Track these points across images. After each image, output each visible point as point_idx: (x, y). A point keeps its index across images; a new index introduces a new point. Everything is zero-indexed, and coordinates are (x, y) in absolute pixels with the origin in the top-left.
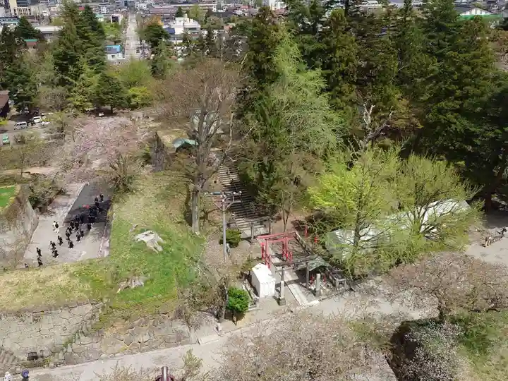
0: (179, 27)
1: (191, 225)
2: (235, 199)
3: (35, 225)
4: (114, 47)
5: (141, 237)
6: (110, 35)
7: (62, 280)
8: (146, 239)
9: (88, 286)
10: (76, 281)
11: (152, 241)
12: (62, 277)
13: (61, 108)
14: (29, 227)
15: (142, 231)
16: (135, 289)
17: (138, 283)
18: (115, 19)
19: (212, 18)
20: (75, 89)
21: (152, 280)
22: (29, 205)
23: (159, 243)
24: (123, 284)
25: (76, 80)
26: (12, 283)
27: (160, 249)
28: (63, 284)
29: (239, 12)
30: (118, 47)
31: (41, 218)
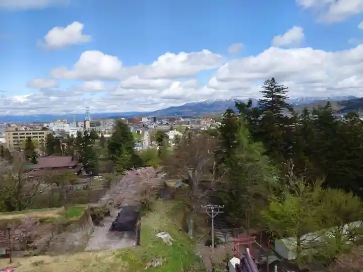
0: (172, 135)
1: (187, 232)
2: (220, 211)
3: (93, 231)
4: (138, 144)
5: (160, 235)
6: (136, 139)
7: (111, 259)
8: (162, 237)
9: (127, 263)
10: (120, 260)
11: (166, 238)
12: (111, 258)
13: (110, 171)
14: (89, 232)
15: (160, 232)
16: (156, 267)
17: (158, 263)
18: (138, 132)
19: (188, 131)
20: (117, 162)
21: (167, 262)
22: (90, 218)
23: (170, 240)
24: (149, 264)
25: (119, 157)
26: (81, 260)
27: (171, 244)
28: (112, 261)
29: (203, 129)
30: (140, 144)
31: (96, 227)
